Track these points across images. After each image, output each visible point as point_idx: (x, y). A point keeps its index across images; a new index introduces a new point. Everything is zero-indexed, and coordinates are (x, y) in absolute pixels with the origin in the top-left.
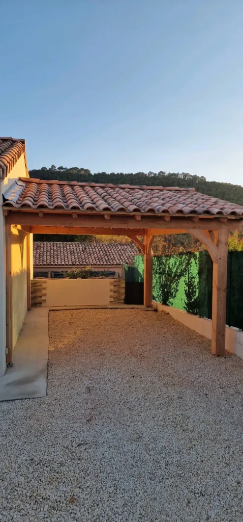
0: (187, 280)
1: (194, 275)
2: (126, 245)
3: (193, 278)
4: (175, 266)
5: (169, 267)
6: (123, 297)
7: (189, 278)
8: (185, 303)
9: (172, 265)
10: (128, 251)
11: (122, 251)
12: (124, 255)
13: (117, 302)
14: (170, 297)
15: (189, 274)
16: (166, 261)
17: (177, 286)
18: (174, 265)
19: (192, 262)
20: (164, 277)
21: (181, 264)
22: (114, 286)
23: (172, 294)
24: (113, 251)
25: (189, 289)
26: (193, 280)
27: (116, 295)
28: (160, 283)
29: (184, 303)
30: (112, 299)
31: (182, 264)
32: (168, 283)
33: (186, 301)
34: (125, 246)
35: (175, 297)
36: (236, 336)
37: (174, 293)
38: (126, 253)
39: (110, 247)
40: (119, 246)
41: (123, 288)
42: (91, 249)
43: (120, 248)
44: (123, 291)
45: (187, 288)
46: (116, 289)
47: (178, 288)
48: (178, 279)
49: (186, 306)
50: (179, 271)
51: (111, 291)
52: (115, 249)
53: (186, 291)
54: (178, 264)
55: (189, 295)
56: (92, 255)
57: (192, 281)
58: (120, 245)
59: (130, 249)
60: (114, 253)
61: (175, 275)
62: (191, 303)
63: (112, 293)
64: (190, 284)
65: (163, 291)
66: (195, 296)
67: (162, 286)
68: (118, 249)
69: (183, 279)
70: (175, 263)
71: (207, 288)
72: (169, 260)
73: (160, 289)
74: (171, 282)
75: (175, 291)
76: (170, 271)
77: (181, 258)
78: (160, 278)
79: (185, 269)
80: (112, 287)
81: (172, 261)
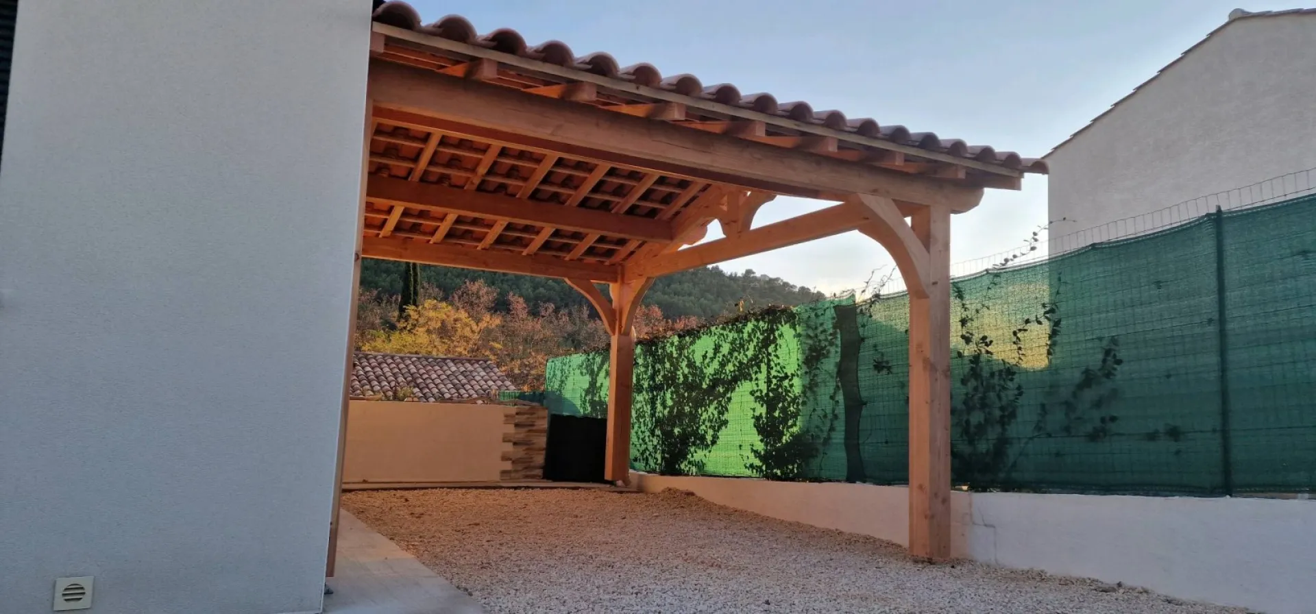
0: (763, 387)
1: (789, 371)
2: (469, 361)
3: (786, 377)
4: (712, 359)
5: (691, 365)
6: (540, 459)
7: (769, 382)
8: (756, 452)
9: (705, 357)
10: (478, 378)
11: (461, 377)
12: (468, 387)
13: (523, 473)
14: (692, 449)
15: (769, 368)
16: (681, 348)
17: (723, 410)
18: (710, 354)
19: (781, 335)
20: (668, 395)
21: (738, 346)
22: (517, 425)
23: (703, 438)
24: (434, 376)
25: (771, 409)
26: (786, 383)
27: (520, 452)
28: (653, 415)
29: (752, 455)
30: (508, 466)
31: (742, 346)
32: (687, 409)
33: (760, 447)
34: (468, 365)
35: (714, 442)
36: (970, 505)
37: (711, 432)
38: (473, 382)
39: (424, 367)
40: (451, 364)
41: (541, 431)
42: (368, 369)
43: (454, 369)
44: (542, 441)
45: (762, 410)
46: (521, 434)
47: (726, 416)
48: (727, 391)
49: (757, 462)
50: (730, 367)
51: (505, 440)
52: (440, 372)
53: (758, 418)
54: (725, 349)
55: (767, 429)
56: (375, 383)
57: (780, 386)
58: (453, 360)
59: (483, 373)
60: (438, 381)
61: (715, 382)
62: (777, 450)
63: (509, 447)
64: (772, 400)
65: (668, 435)
66: (794, 424)
67: (659, 422)
68: (449, 372)
69: (745, 387)
70: (717, 349)
71: (840, 397)
72: (692, 343)
73: (652, 433)
74: (699, 403)
75: (712, 427)
76: (694, 375)
77: (740, 331)
78: (653, 402)
79: (755, 357)
80: (511, 429)
81: (703, 346)
